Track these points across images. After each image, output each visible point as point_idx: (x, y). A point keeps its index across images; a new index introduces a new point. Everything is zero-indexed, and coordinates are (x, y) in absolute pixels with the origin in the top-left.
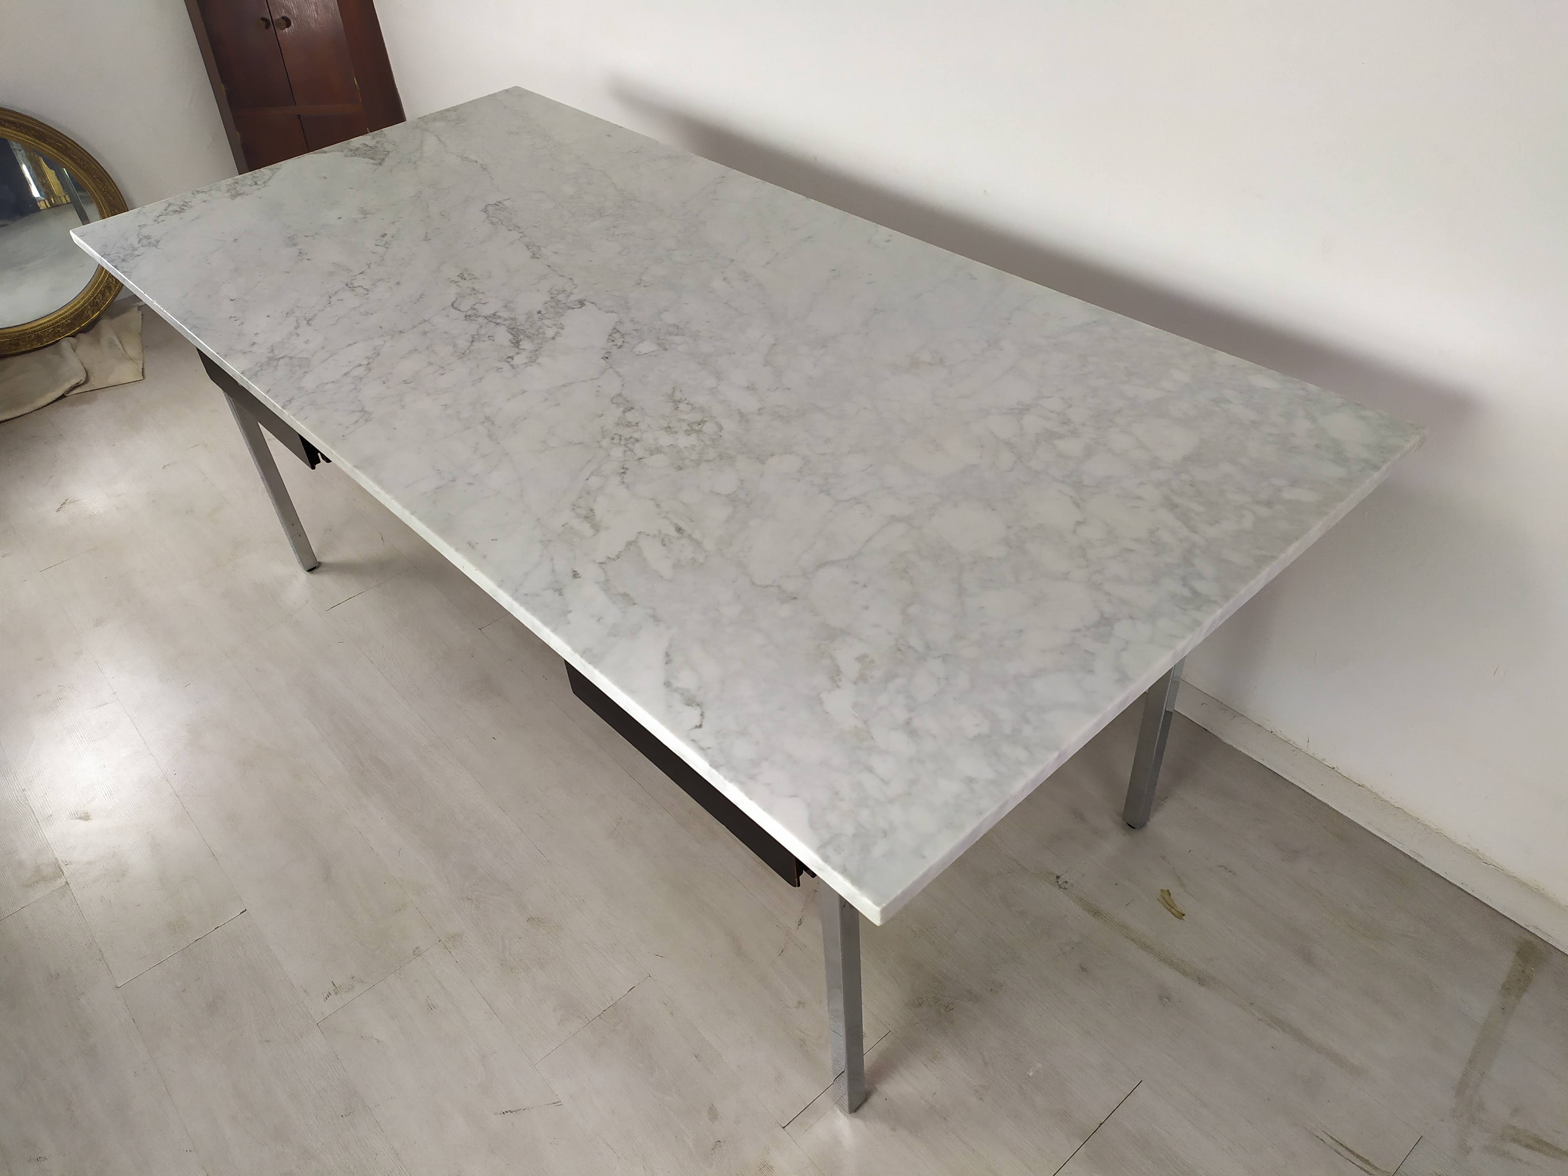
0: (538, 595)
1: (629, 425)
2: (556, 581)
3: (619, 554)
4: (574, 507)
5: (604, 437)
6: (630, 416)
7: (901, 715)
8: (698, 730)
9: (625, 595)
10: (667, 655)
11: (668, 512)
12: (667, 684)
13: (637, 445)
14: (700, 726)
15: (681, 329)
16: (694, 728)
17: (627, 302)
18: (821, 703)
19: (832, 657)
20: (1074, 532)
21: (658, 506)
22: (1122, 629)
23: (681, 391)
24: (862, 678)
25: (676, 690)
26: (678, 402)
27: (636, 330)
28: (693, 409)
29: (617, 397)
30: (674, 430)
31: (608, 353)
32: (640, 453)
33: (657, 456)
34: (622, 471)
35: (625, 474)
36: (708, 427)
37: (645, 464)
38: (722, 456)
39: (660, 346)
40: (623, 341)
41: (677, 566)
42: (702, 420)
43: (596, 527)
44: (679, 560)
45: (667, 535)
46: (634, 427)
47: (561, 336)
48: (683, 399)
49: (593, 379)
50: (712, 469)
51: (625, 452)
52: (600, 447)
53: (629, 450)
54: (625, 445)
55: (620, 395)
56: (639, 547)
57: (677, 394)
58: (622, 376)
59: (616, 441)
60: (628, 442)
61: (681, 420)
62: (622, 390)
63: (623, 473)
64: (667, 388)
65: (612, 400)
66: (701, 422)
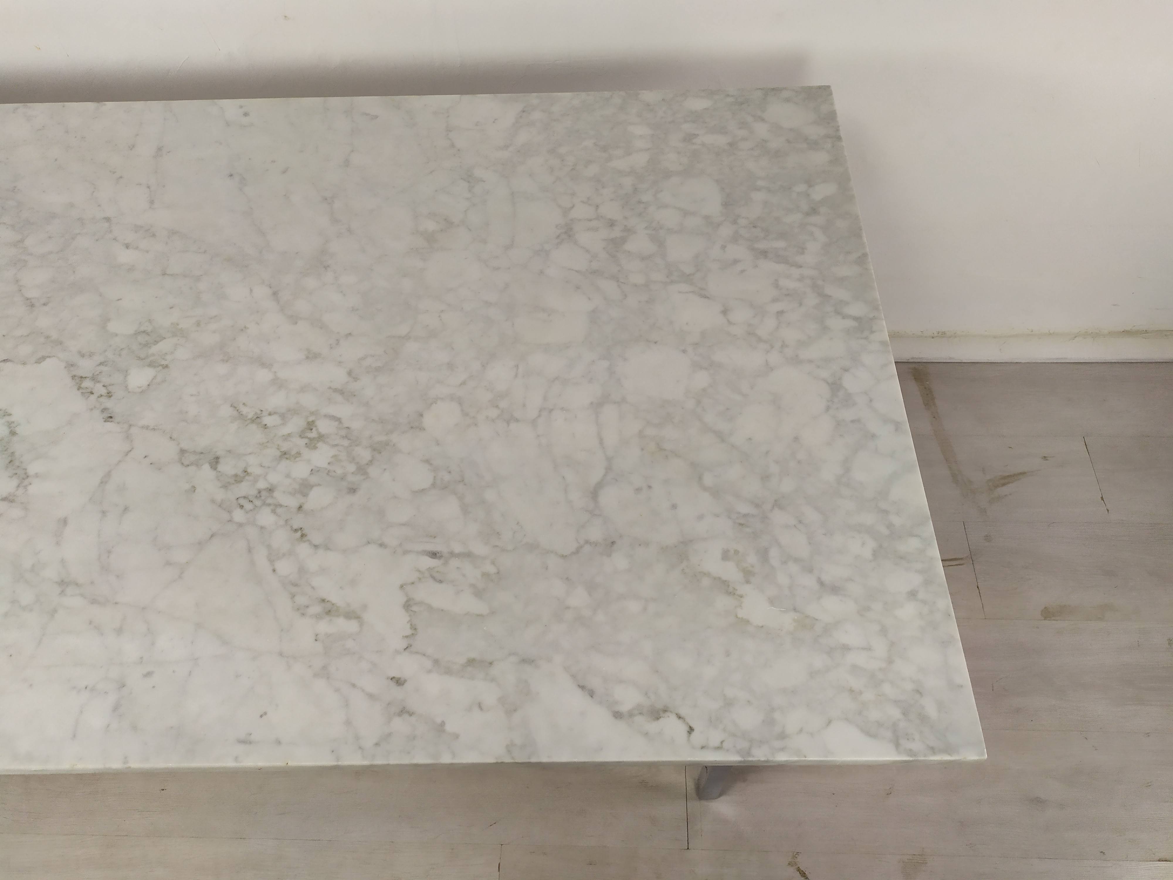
0: (390, 735)
1: (238, 479)
2: (389, 704)
3: (411, 625)
4: (301, 611)
5: (230, 512)
6: (228, 467)
7: (809, 581)
8: (694, 734)
9: (471, 662)
10: (582, 687)
11: (400, 545)
12: (618, 715)
13: (276, 494)
14: (691, 730)
15: (152, 332)
16: (689, 736)
17: (48, 337)
18: (747, 622)
19: (705, 574)
20: (730, 323)
21: (382, 545)
22: (850, 383)
23: (244, 404)
24: (748, 574)
25: (631, 714)
26: (257, 419)
27: (101, 364)
28: (283, 416)
29: (184, 456)
30: (293, 452)
31: (104, 410)
32: (293, 502)
33: (314, 493)
34: (299, 534)
35: (306, 535)
36: (324, 426)
37: (312, 510)
38: (377, 449)
39: (155, 367)
40: (104, 386)
41: (479, 593)
42: (308, 423)
43: (351, 615)
44: (473, 586)
45: (430, 569)
46: (247, 478)
47: (19, 425)
48: (259, 412)
49: (127, 453)
50: (385, 469)
51: (274, 512)
52: (240, 525)
53: (276, 507)
54: (264, 504)
55: (183, 451)
56: (421, 603)
57: (244, 410)
58: (156, 428)
59: (248, 506)
60: (263, 498)
61: (287, 437)
62: (178, 444)
63: (303, 536)
64: (226, 411)
65: (182, 464)
66: (310, 426)
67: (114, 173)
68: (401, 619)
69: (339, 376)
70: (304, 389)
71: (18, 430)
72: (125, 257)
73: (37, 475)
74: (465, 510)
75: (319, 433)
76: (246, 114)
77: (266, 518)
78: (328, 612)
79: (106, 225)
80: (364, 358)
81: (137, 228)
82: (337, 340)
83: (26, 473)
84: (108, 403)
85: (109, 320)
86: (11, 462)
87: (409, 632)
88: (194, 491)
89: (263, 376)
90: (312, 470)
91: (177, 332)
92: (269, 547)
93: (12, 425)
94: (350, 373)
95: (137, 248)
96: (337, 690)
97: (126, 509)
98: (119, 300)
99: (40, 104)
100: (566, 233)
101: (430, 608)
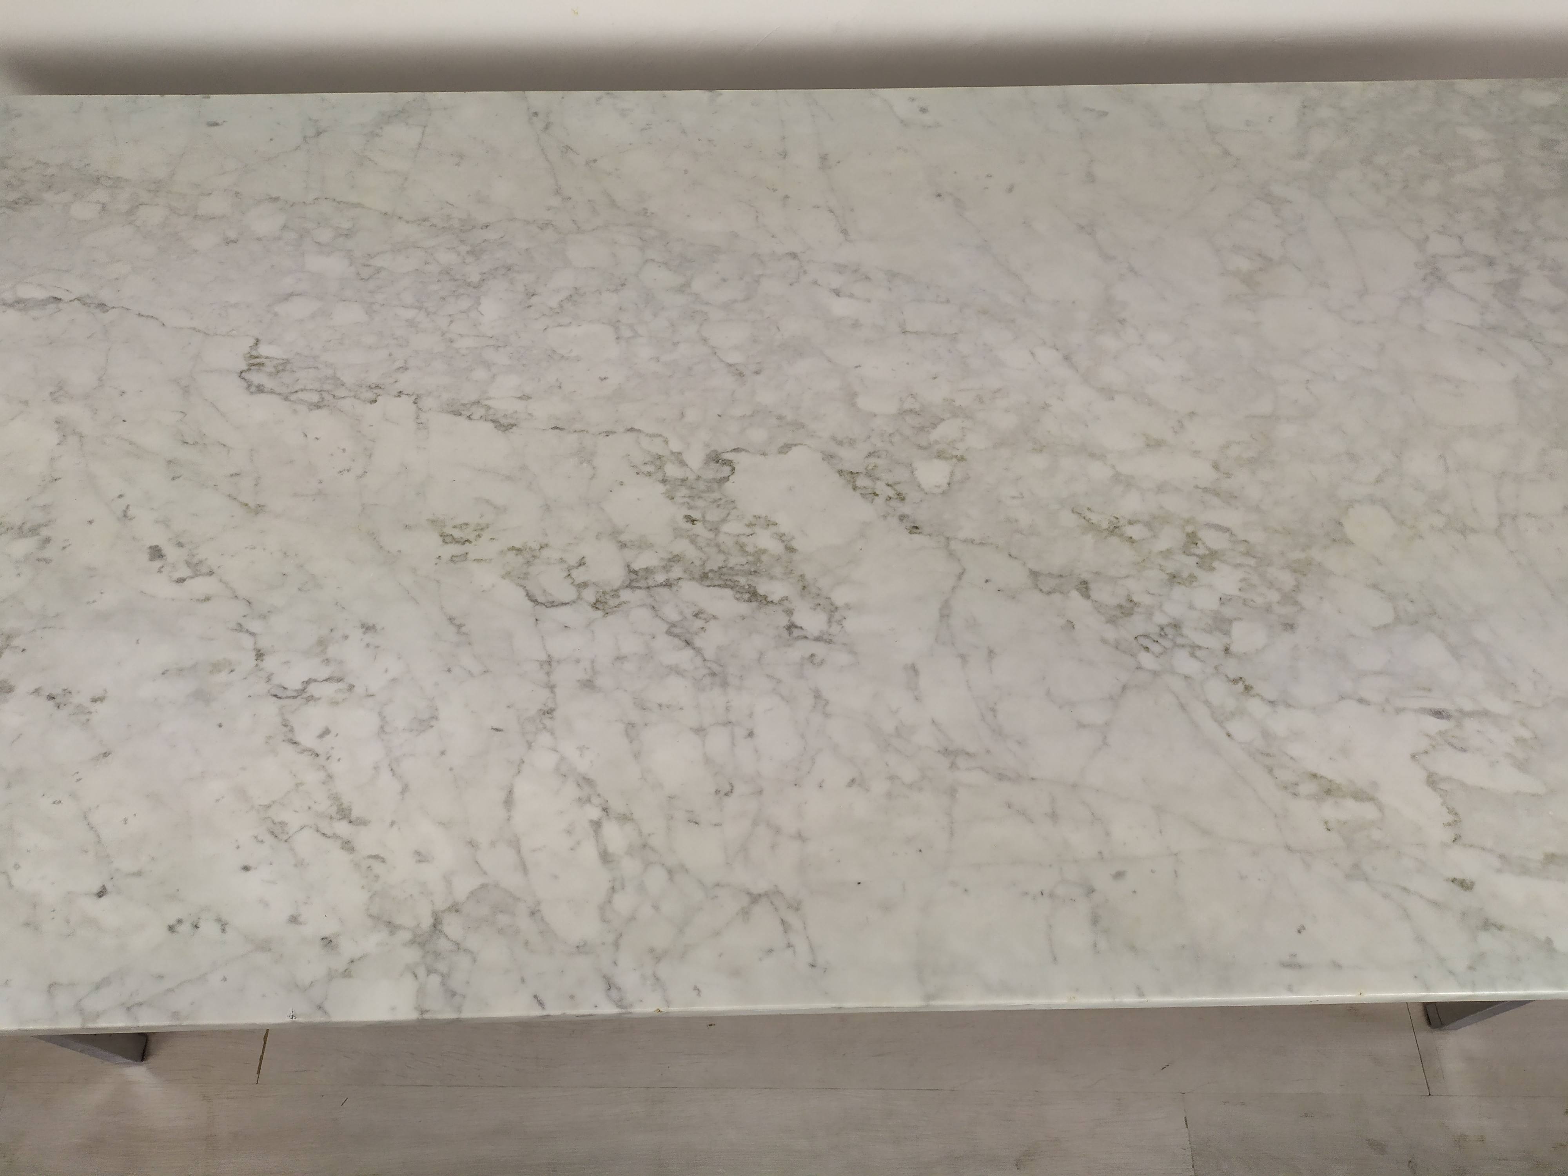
0: (1483, 955)
1: (1125, 611)
2: (1464, 914)
3: (1448, 808)
4: (1290, 790)
5: (1133, 656)
9: (1551, 858)
11: (1387, 701)
13: (1186, 631)
15: (921, 411)
23: (1090, 509)
26: (1114, 529)
27: (870, 455)
28: (1148, 525)
29: (1038, 580)
30: (1185, 574)
31: (902, 518)
32: (1214, 642)
33: (1237, 630)
34: (1240, 686)
35: (1252, 688)
36: (1212, 540)
37: (1244, 653)
38: (1300, 569)
39: (946, 459)
40: (888, 485)
41: (1522, 766)
42: (1188, 535)
43: (1360, 796)
44: (1509, 755)
45: (1441, 733)
46: (1136, 609)
47: (793, 538)
48: (1114, 520)
49: (960, 576)
50: (1321, 598)
51: (1193, 655)
52: (1155, 674)
53: (1194, 649)
54: (1176, 645)
55: (1034, 574)
56: (1448, 779)
57: (1094, 518)
58: (983, 542)
59: (1156, 648)
60: (1170, 636)
61: (1167, 554)
62: (1024, 564)
63: (1248, 688)
64: (1068, 519)
65: (1041, 590)
66: (1192, 539)
67: (775, 190)
68: (1432, 802)
69: (1205, 473)
70: (1161, 488)
71: (795, 544)
72: (841, 308)
73: (848, 607)
74: (1455, 652)
75: (1209, 549)
76: (923, 110)
77: (1184, 663)
78: (1328, 792)
79: (794, 263)
80: (1227, 446)
81: (841, 269)
82: (1179, 421)
83: (832, 604)
84: (906, 509)
85: (855, 394)
86: (804, 588)
87: (1450, 818)
88: (1073, 627)
89: (1099, 471)
90: (1221, 599)
91: (957, 412)
92: (1207, 703)
93: (784, 538)
94: (1216, 466)
95: (851, 296)
96: (1386, 896)
97: (991, 653)
98: (857, 367)
99: (631, 92)
100: (1432, 274)
101: (1463, 785)
